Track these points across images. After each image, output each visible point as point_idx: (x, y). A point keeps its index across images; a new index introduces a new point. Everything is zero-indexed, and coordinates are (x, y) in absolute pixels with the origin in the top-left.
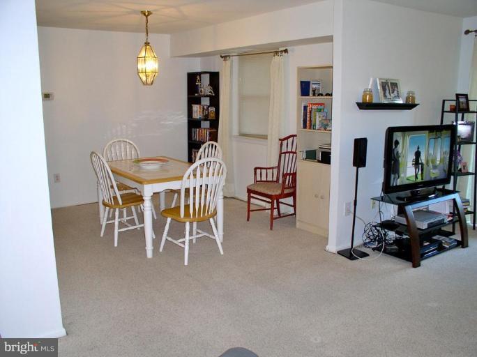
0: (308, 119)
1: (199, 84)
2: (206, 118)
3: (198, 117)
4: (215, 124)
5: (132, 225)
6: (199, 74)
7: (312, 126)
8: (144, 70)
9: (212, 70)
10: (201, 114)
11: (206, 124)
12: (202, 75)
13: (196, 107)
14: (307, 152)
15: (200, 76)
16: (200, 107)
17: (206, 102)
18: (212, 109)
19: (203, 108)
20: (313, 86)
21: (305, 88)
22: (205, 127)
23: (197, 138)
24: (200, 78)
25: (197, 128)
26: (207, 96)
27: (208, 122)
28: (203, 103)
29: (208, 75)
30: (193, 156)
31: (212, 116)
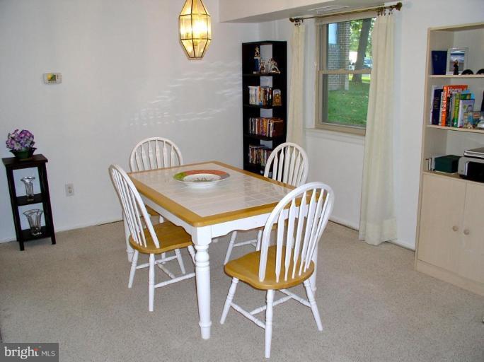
0: (442, 110)
1: (259, 58)
2: (268, 105)
3: (258, 104)
4: (281, 112)
5: (177, 276)
6: (258, 44)
7: (449, 121)
8: (190, 36)
9: (277, 39)
10: (262, 99)
11: (267, 113)
12: (261, 46)
13: (253, 90)
14: (436, 159)
15: (259, 47)
16: (260, 90)
17: (267, 82)
18: (277, 92)
19: (265, 91)
20: (451, 59)
21: (438, 62)
22: (268, 117)
23: (255, 130)
24: (259, 50)
25: (255, 117)
26: (269, 74)
27: (271, 110)
28: (262, 84)
29: (271, 47)
30: (250, 155)
31: (277, 102)
